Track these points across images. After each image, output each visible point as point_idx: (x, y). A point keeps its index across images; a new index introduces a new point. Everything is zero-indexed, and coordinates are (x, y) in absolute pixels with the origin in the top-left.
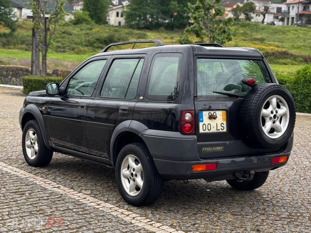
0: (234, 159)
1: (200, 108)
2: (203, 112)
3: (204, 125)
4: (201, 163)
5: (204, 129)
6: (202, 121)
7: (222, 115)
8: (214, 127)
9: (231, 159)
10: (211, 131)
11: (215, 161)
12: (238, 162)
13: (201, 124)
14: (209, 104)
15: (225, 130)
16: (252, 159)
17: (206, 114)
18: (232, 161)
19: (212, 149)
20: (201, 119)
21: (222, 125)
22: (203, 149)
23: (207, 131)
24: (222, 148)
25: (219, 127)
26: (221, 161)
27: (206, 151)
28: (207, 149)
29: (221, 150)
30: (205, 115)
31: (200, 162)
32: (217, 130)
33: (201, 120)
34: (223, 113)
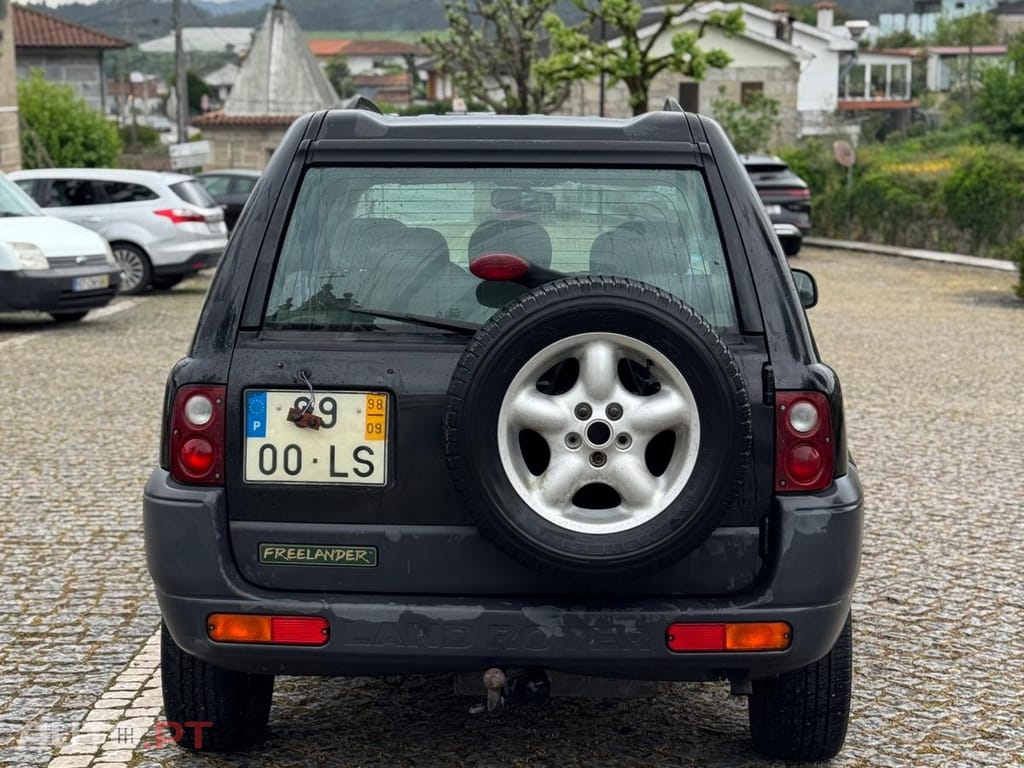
0: (415, 609)
1: (255, 378)
2: (268, 394)
3: (268, 453)
4: (246, 610)
5: (268, 466)
6: (261, 433)
7: (364, 413)
8: (315, 461)
9: (403, 608)
10: (301, 478)
11: (316, 606)
12: (439, 623)
13: (253, 445)
14: (304, 361)
15: (378, 477)
16: (523, 615)
17: (279, 404)
18: (407, 617)
19: (312, 555)
20: (256, 425)
21: (363, 455)
22: (266, 553)
23: (280, 476)
24: (365, 553)
25: (345, 463)
26: (343, 608)
27: (280, 558)
28: (285, 554)
29: (360, 561)
30: (279, 409)
31: (239, 605)
32: (333, 474)
33: (255, 427)
34: (370, 403)
